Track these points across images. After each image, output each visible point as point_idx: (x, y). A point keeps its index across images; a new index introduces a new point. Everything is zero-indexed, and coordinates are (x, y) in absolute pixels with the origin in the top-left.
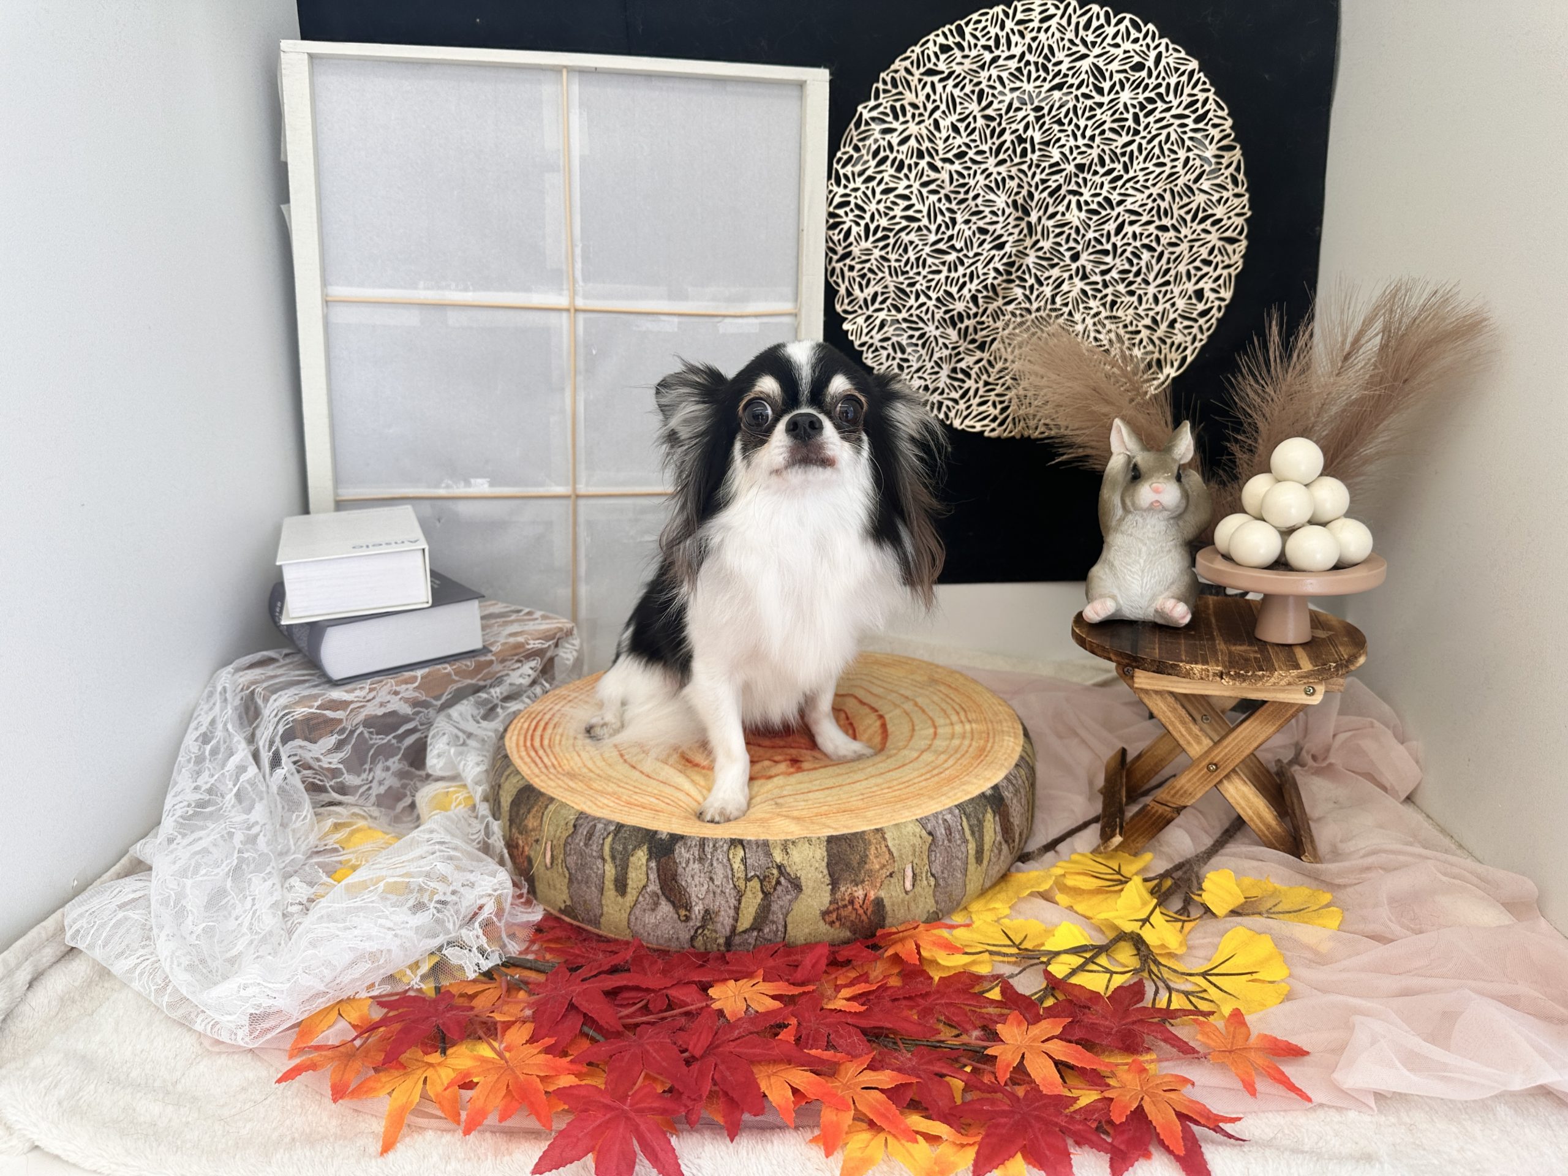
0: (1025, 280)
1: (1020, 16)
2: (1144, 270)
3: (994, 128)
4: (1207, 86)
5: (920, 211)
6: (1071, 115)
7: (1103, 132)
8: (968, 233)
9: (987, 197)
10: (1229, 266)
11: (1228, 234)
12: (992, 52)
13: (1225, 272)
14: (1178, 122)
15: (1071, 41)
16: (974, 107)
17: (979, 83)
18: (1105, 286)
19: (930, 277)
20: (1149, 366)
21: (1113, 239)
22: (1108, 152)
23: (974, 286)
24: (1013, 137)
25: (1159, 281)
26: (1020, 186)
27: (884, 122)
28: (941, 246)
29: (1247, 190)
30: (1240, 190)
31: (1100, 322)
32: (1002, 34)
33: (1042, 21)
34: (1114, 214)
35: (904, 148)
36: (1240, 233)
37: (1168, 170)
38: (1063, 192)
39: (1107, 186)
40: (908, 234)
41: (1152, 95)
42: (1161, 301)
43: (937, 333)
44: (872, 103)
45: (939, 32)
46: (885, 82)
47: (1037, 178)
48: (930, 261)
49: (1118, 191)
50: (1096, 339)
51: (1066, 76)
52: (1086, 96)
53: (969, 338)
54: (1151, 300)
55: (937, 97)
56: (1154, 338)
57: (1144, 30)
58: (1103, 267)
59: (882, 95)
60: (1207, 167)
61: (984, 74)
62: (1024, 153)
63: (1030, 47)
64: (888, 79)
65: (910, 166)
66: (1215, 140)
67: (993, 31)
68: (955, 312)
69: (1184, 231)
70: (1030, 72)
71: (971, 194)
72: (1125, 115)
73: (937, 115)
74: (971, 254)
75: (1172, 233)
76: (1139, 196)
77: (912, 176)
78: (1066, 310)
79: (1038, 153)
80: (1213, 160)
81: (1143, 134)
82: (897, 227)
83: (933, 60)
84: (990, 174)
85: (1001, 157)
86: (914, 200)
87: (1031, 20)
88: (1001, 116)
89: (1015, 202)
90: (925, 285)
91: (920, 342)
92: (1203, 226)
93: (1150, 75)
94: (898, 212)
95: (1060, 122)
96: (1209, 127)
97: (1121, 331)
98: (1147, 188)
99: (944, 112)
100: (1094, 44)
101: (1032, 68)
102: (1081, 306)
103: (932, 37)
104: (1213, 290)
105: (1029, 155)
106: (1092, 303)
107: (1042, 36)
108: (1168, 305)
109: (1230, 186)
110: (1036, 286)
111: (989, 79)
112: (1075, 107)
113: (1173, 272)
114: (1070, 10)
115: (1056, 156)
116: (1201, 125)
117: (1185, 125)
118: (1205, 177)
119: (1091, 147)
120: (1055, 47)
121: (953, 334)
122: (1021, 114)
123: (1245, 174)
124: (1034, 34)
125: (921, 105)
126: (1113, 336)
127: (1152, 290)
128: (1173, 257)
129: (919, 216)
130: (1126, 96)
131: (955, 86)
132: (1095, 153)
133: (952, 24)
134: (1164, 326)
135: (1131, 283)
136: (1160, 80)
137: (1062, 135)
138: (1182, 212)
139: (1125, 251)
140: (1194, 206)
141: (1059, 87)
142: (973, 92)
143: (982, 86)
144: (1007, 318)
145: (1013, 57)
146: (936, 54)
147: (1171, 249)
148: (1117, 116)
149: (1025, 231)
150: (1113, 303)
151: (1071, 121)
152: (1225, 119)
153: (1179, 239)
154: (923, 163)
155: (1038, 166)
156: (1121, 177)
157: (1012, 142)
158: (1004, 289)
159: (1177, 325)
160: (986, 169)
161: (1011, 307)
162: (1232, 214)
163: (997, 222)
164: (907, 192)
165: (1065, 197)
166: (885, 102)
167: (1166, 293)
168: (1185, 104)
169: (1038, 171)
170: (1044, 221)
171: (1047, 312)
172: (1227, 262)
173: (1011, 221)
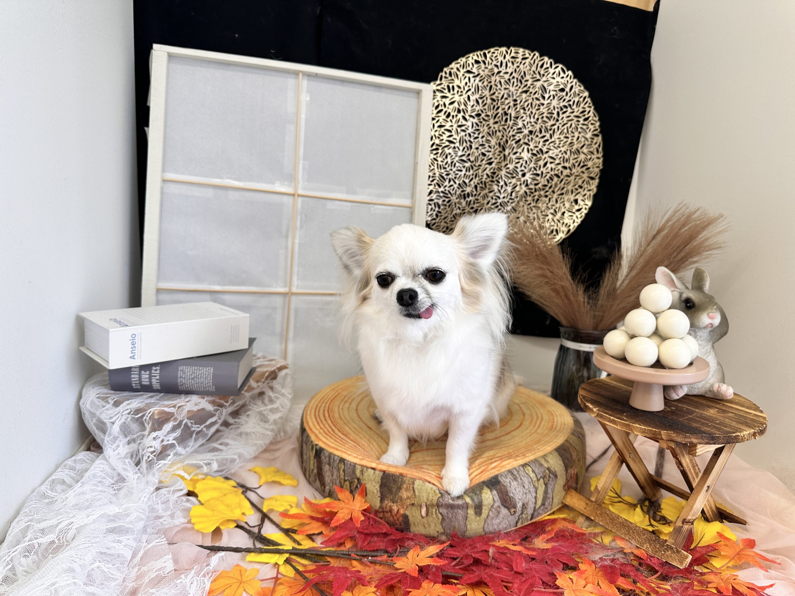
0: (499, 182)
1: (513, 55)
2: (553, 186)
3: (494, 106)
4: (591, 105)
5: (455, 139)
6: (530, 106)
7: (543, 117)
8: (476, 154)
9: (488, 138)
10: (590, 190)
11: (592, 175)
12: (498, 68)
13: (588, 193)
14: (576, 119)
15: (534, 72)
16: (487, 93)
17: (490, 82)
18: (536, 191)
19: (457, 172)
20: (552, 232)
21: (542, 169)
22: (544, 127)
23: (476, 181)
24: (502, 112)
25: (559, 192)
26: (503, 136)
27: (442, 92)
28: (464, 158)
29: (603, 156)
30: (599, 155)
31: (530, 208)
32: (504, 61)
33: (523, 59)
34: (543, 157)
35: (451, 107)
36: (597, 175)
37: (569, 141)
38: (522, 142)
39: (541, 144)
40: (448, 149)
41: (567, 104)
42: (559, 202)
43: (457, 201)
44: (438, 82)
45: (475, 54)
46: (446, 73)
47: (511, 134)
49: (546, 147)
50: (529, 217)
51: (529, 87)
52: (537, 99)
53: (471, 206)
54: (554, 201)
55: (471, 85)
56: (555, 219)
57: (567, 74)
58: (536, 182)
59: (443, 79)
60: (586, 142)
61: (493, 78)
62: (506, 120)
63: (516, 70)
64: (448, 72)
65: (453, 116)
66: (592, 130)
67: (500, 58)
68: (466, 193)
69: (574, 171)
70: (514, 82)
71: (480, 136)
72: (553, 112)
73: (470, 93)
74: (477, 164)
75: (568, 171)
76: (555, 151)
77: (454, 121)
79: (512, 122)
80: (590, 140)
81: (560, 121)
82: (444, 145)
83: (471, 66)
84: (490, 128)
85: (496, 120)
86: (453, 133)
87: (517, 58)
88: (498, 100)
89: (500, 144)
92: (582, 170)
93: (567, 95)
94: (445, 137)
95: (524, 109)
96: (589, 124)
97: (540, 214)
98: (559, 147)
99: (473, 93)
100: (543, 75)
101: (515, 80)
102: (524, 199)
103: (471, 55)
104: (583, 200)
105: (509, 122)
106: (529, 198)
107: (521, 66)
108: (562, 205)
109: (595, 153)
110: (504, 186)
111: (496, 81)
112: (532, 103)
113: (565, 189)
114: (535, 57)
115: (520, 125)
116: (586, 123)
118: (585, 147)
119: (536, 123)
120: (527, 73)
122: (507, 102)
123: (603, 149)
124: (518, 64)
125: (462, 87)
127: (555, 196)
128: (567, 182)
129: (455, 141)
130: (555, 103)
131: (480, 81)
132: (538, 127)
133: (481, 50)
134: (559, 214)
135: (547, 192)
136: (571, 98)
137: (524, 115)
138: (574, 161)
139: (546, 176)
140: (579, 159)
141: (526, 92)
142: (487, 86)
143: (493, 83)
145: (507, 73)
146: (472, 64)
147: (566, 178)
148: (550, 111)
149: (502, 158)
150: (538, 200)
151: (529, 109)
152: (596, 122)
153: (571, 174)
154: (460, 116)
156: (547, 140)
157: (502, 114)
158: (490, 185)
159: (565, 214)
160: (488, 125)
161: (491, 194)
162: (595, 166)
163: (490, 151)
164: (450, 129)
165: (522, 145)
166: (445, 83)
167: (561, 199)
168: (580, 111)
169: (511, 131)
170: (511, 155)
171: (508, 199)
172: (589, 188)
173: (497, 151)
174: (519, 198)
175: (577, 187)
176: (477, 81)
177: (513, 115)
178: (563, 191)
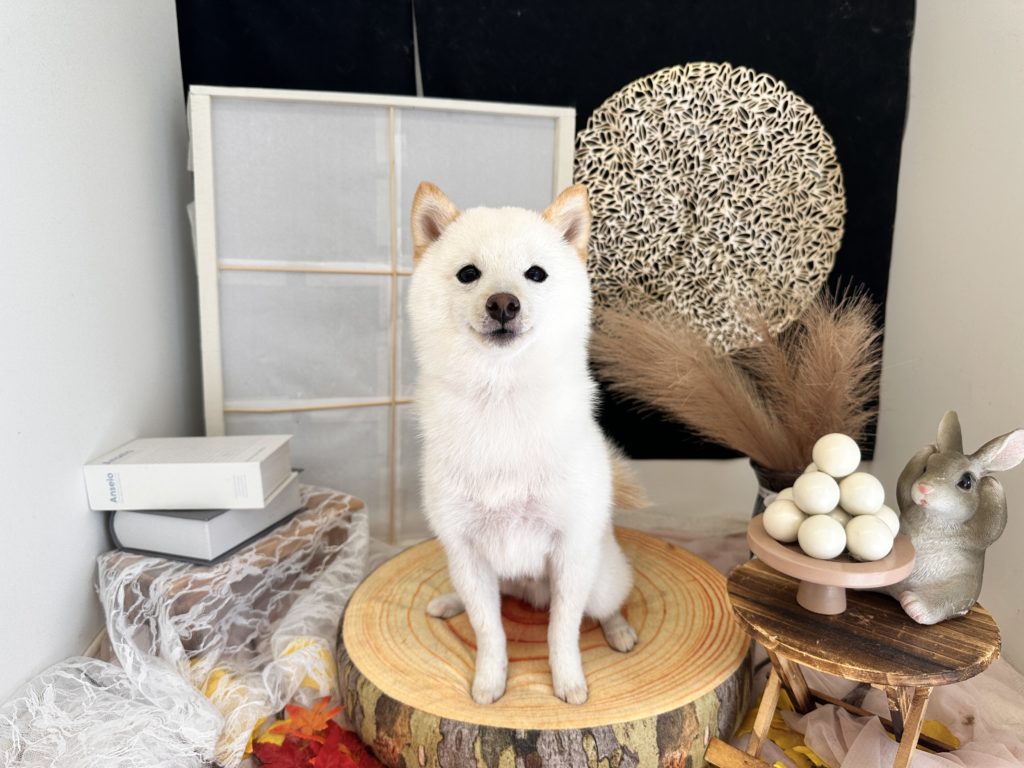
0: (690, 253)
1: (691, 74)
2: (773, 248)
3: (671, 151)
4: (819, 125)
5: (619, 206)
6: (725, 141)
7: (747, 154)
8: (652, 221)
9: (666, 197)
10: (830, 247)
11: (831, 225)
12: (671, 97)
13: (828, 251)
14: (798, 148)
15: (726, 92)
16: (658, 135)
17: (662, 119)
18: (747, 257)
19: (626, 250)
20: (776, 313)
21: (753, 227)
22: (750, 167)
23: (656, 257)
24: (685, 156)
25: (784, 255)
26: (689, 190)
27: (595, 144)
28: (634, 229)
29: (845, 195)
30: (840, 195)
31: (743, 283)
32: (679, 86)
33: (707, 77)
34: (753, 209)
35: (609, 162)
36: (839, 224)
37: (790, 181)
38: (718, 193)
39: (749, 191)
40: (611, 221)
41: (781, 130)
42: (785, 269)
43: (630, 288)
44: (588, 131)
45: (635, 83)
46: (597, 117)
47: (701, 184)
48: (625, 239)
49: (756, 194)
50: (741, 295)
51: (722, 115)
52: (736, 129)
53: (652, 292)
54: (778, 269)
55: (633, 128)
56: (780, 294)
57: (776, 86)
58: (745, 246)
59: (595, 126)
60: (817, 180)
61: (665, 113)
62: (692, 167)
63: (698, 96)
64: (600, 115)
65: (613, 175)
66: (824, 160)
67: (673, 83)
68: (642, 275)
69: (801, 222)
70: (697, 113)
71: (655, 195)
72: (762, 143)
73: (633, 140)
74: (654, 235)
75: (792, 224)
76: (771, 199)
77: (615, 181)
78: (719, 274)
79: (701, 168)
80: (822, 175)
81: (774, 155)
82: (604, 216)
83: (631, 102)
84: (668, 181)
85: (677, 169)
86: (615, 198)
87: (698, 77)
88: (676, 141)
89: (685, 201)
90: (622, 255)
91: (618, 294)
92: (814, 219)
93: (780, 115)
94: (604, 206)
95: (717, 146)
96: (819, 153)
97: (757, 290)
98: (776, 192)
99: (637, 139)
100: (741, 94)
101: (699, 109)
102: (730, 272)
103: (630, 86)
104: (821, 263)
105: (696, 169)
106: (737, 270)
107: (706, 88)
108: (789, 272)
109: (833, 192)
110: (699, 258)
111: (670, 115)
112: (728, 137)
113: (792, 250)
114: (726, 71)
115: (714, 169)
116: (814, 151)
117: (802, 151)
118: (815, 186)
119: (737, 163)
120: (715, 95)
121: (641, 289)
122: (690, 141)
123: (845, 184)
124: (700, 86)
125: (622, 134)
126: (752, 292)
127: (778, 261)
128: (793, 240)
129: (618, 209)
130: (763, 130)
131: (646, 120)
132: (740, 168)
133: (644, 76)
134: (786, 286)
135: (764, 257)
136: (786, 120)
137: (718, 155)
138: (800, 209)
139: (760, 235)
140: (808, 205)
141: (718, 122)
142: (658, 125)
143: (665, 120)
144: (679, 278)
145: (685, 101)
146: (633, 99)
147: (792, 234)
148: (756, 143)
149: (692, 220)
150: (752, 270)
151: (725, 146)
152: (829, 147)
153: (797, 227)
154: (622, 173)
155: (702, 176)
156: (757, 185)
157: (684, 160)
158: (677, 259)
159: (795, 286)
160: (665, 179)
161: (681, 272)
162: (834, 211)
163: (671, 214)
164: (610, 193)
165: (719, 198)
166: (597, 130)
167: (788, 264)
168: (803, 136)
169: (702, 179)
170: (705, 214)
171: (706, 275)
172: (830, 243)
173: (682, 213)
174: (722, 272)
175: (810, 244)
176: (642, 122)
177: (702, 156)
178: (789, 254)
